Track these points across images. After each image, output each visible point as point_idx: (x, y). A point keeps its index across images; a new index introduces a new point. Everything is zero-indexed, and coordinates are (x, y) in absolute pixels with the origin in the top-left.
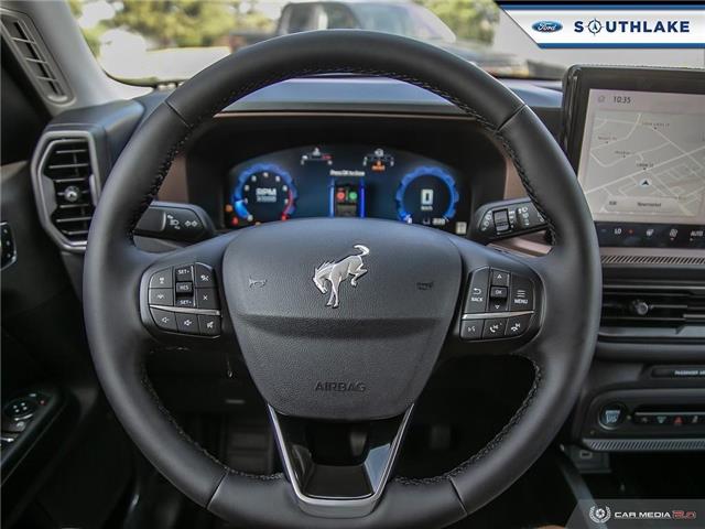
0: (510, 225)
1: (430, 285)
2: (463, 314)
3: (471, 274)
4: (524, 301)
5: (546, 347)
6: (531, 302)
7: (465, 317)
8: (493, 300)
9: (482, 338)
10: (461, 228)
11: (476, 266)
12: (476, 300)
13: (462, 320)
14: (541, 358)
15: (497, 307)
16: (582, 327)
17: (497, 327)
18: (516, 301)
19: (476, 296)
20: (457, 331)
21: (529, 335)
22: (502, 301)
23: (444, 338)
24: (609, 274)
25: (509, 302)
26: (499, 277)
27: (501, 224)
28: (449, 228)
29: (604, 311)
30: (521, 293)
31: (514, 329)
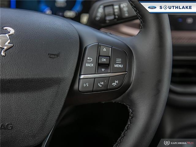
0: (115, 15)
1: (58, 55)
2: (80, 75)
3: (86, 48)
4: (120, 66)
5: (135, 96)
6: (125, 66)
7: (82, 77)
8: (100, 65)
9: (93, 91)
10: (85, 18)
11: (90, 42)
12: (89, 65)
13: (80, 79)
14: (132, 104)
15: (103, 70)
16: (159, 82)
17: (102, 83)
18: (116, 66)
19: (89, 62)
20: (76, 87)
21: (124, 89)
22: (106, 66)
23: (67, 91)
24: (177, 50)
25: (111, 67)
26: (105, 50)
27: (109, 15)
28: (77, 19)
29: (173, 75)
30: (119, 60)
31: (114, 84)
